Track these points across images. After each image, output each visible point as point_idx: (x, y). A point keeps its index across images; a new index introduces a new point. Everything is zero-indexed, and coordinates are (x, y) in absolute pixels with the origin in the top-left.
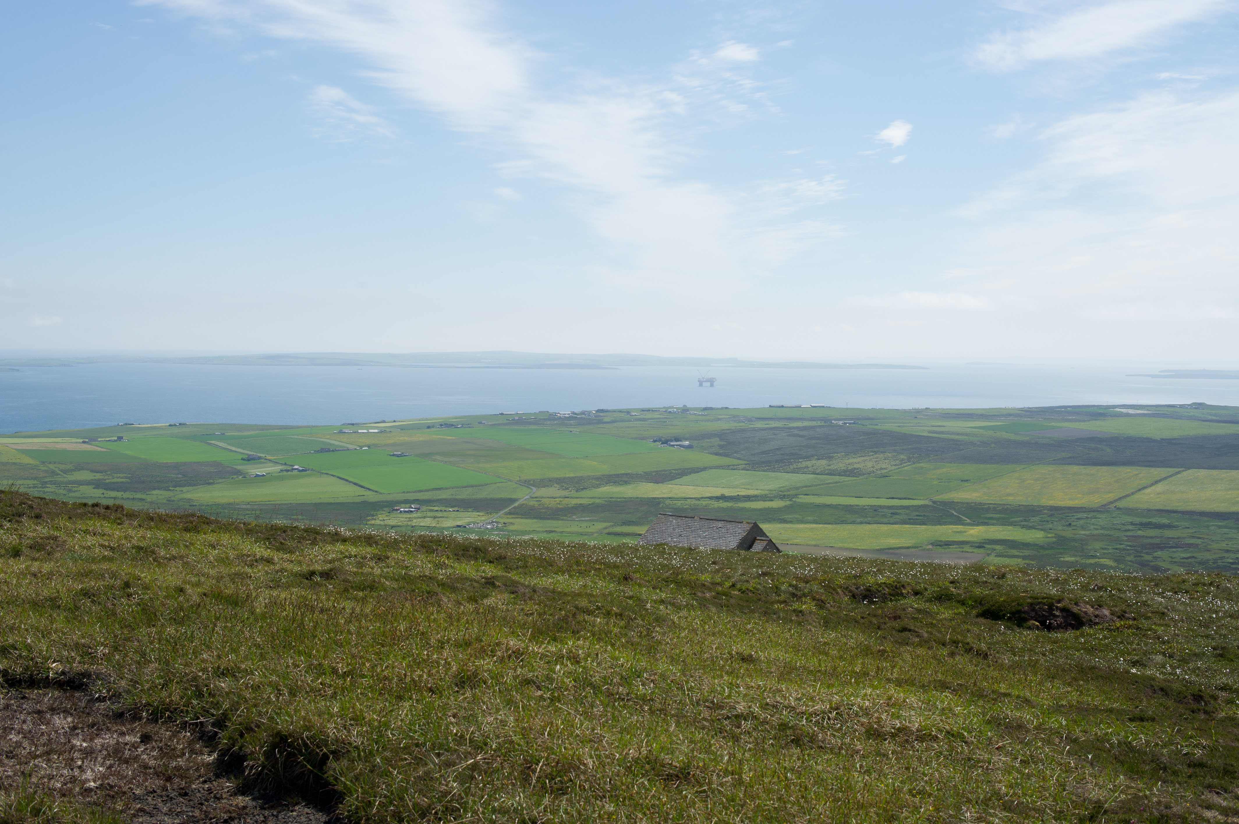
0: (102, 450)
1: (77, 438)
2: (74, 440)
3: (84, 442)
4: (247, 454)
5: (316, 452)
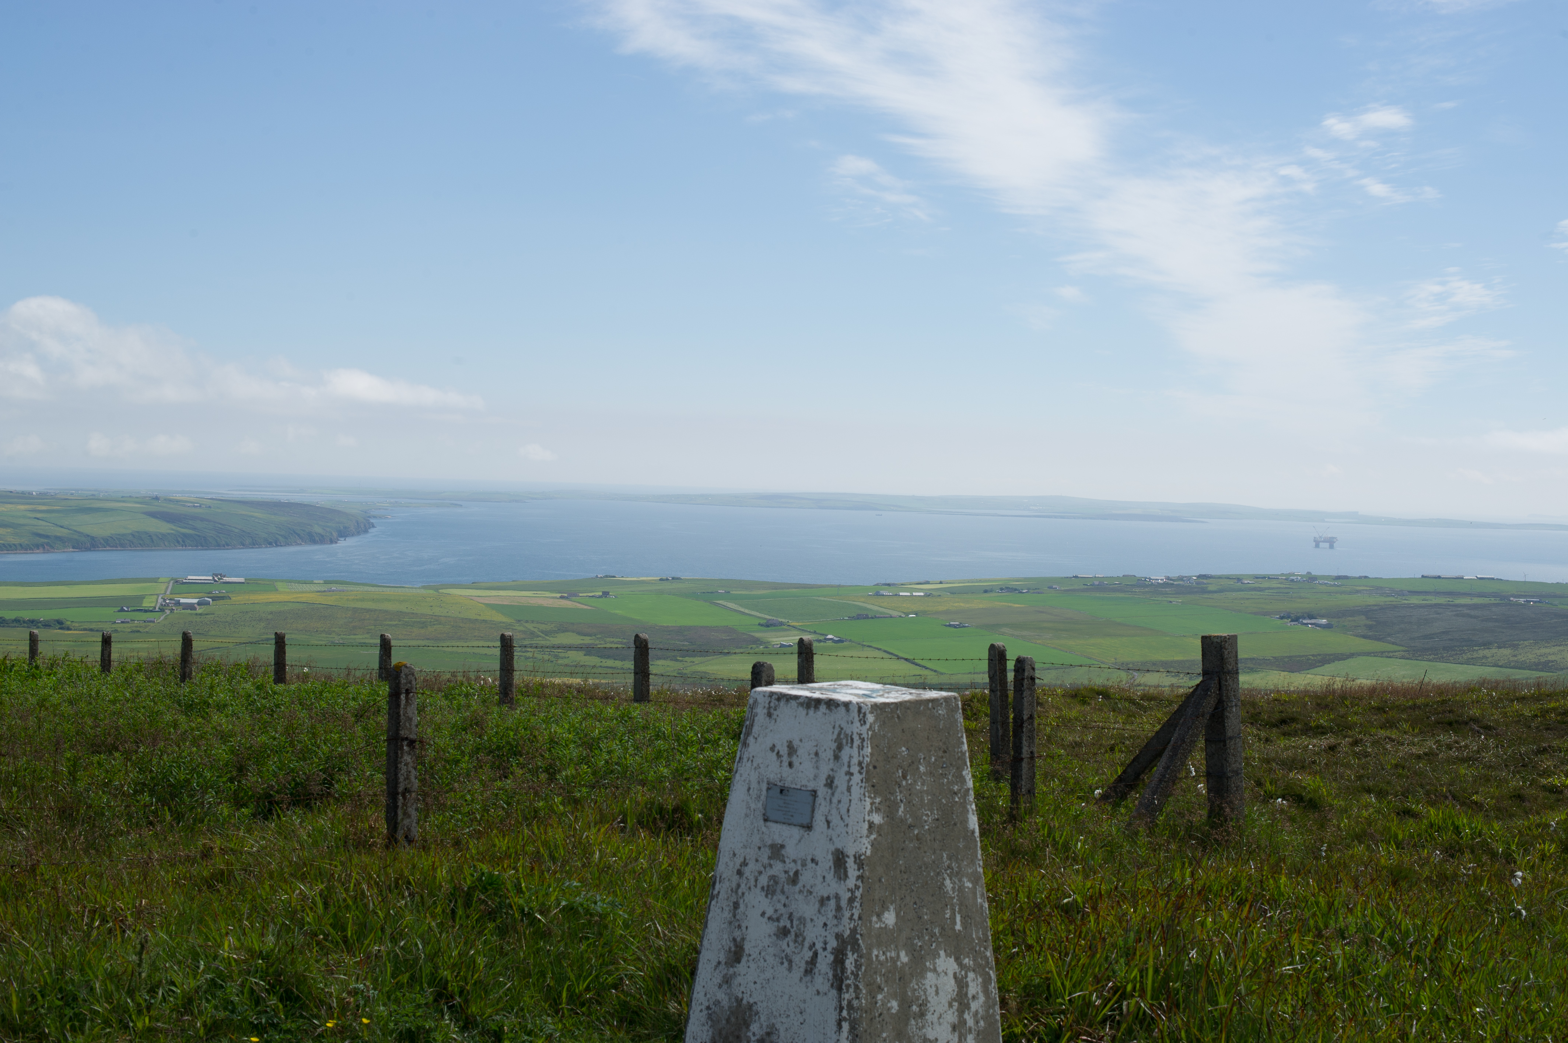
0: (586, 607)
1: (552, 591)
2: (548, 594)
3: (562, 597)
4: (765, 619)
5: (852, 618)
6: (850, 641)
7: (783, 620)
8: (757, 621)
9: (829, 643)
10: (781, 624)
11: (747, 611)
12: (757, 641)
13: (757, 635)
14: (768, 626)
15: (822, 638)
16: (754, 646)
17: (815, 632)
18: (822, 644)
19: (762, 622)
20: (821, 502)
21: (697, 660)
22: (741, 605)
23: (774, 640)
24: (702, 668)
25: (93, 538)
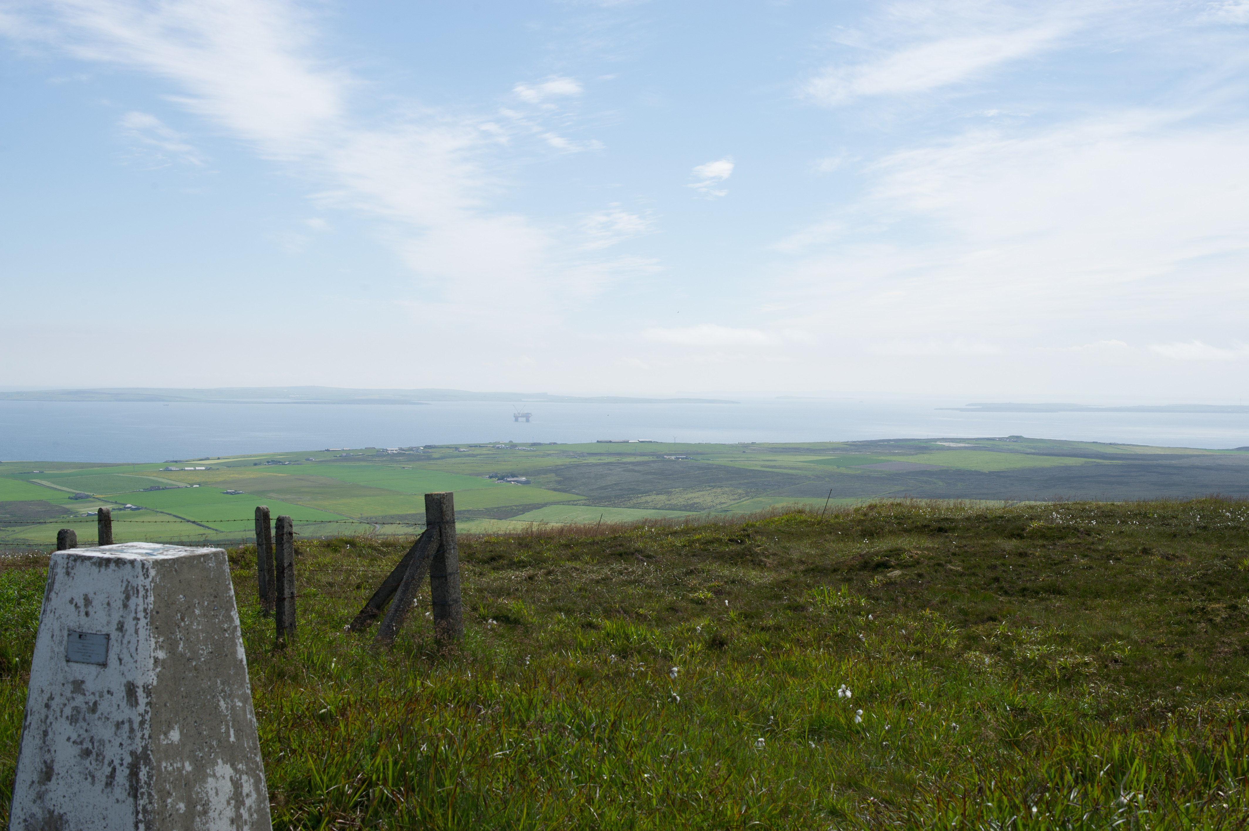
4: (73, 493)
5: (146, 490)
6: (146, 508)
7: (89, 494)
8: (67, 496)
9: (128, 511)
10: (88, 496)
11: (58, 487)
12: (67, 512)
13: (68, 506)
14: (76, 499)
15: (122, 507)
16: (65, 516)
17: (116, 503)
18: (122, 512)
19: (71, 496)
20: (118, 396)
21: (17, 529)
22: (53, 483)
23: (82, 510)
24: (22, 536)
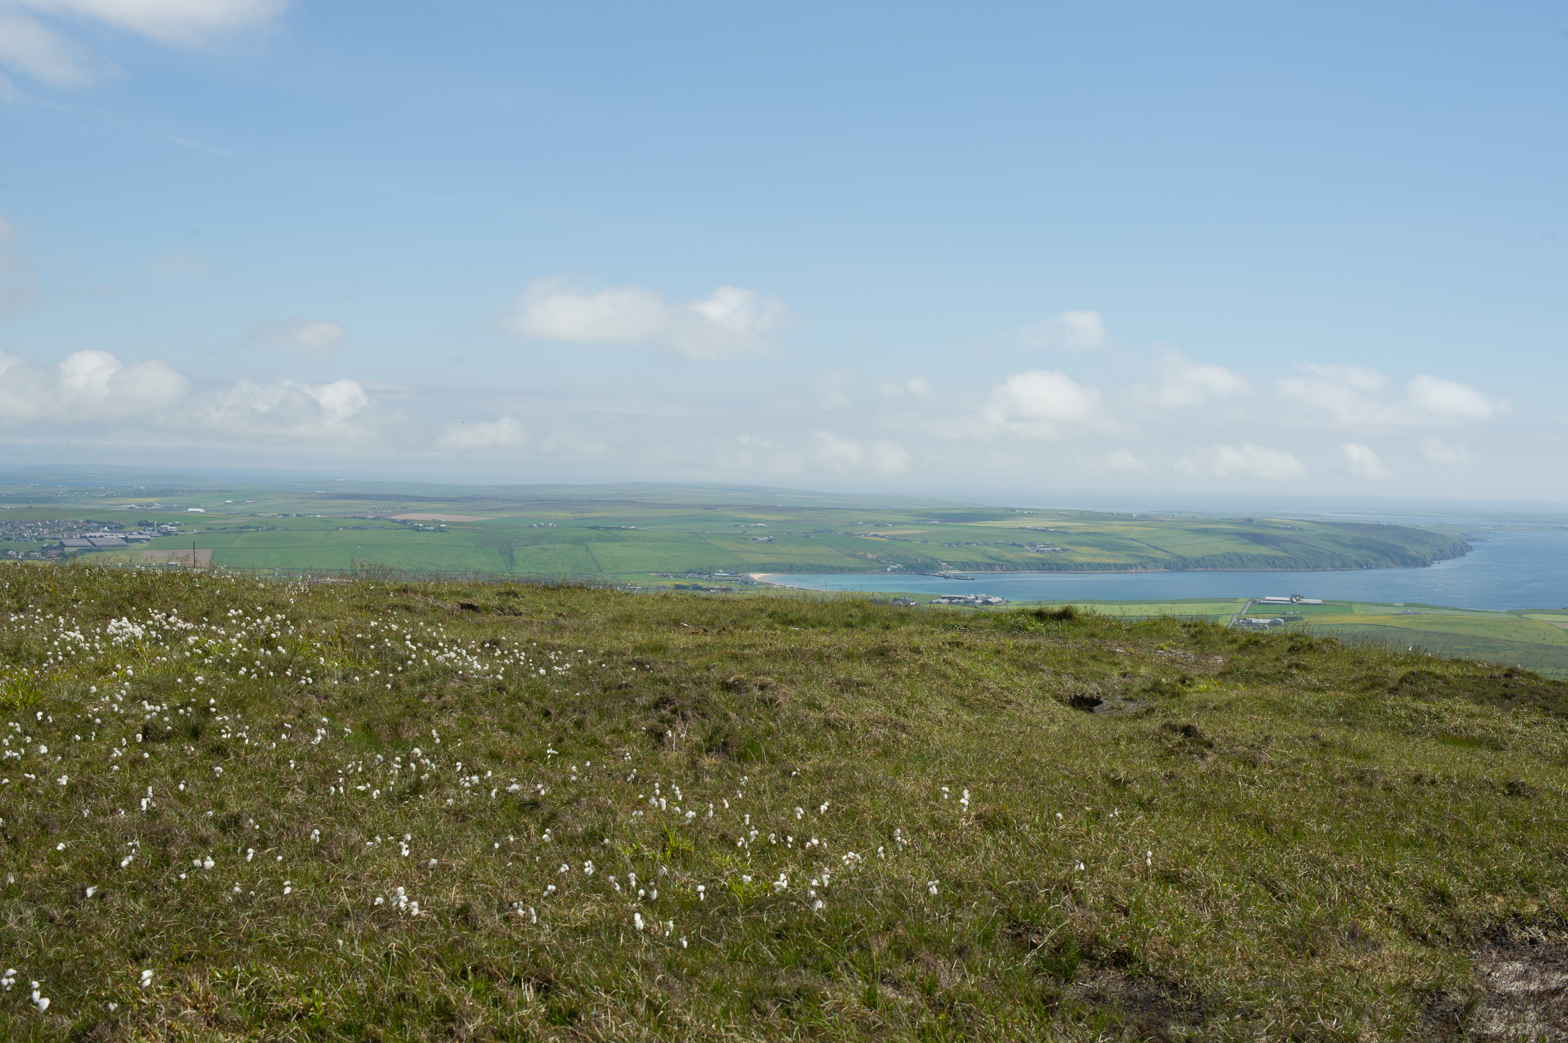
25: (1184, 559)
